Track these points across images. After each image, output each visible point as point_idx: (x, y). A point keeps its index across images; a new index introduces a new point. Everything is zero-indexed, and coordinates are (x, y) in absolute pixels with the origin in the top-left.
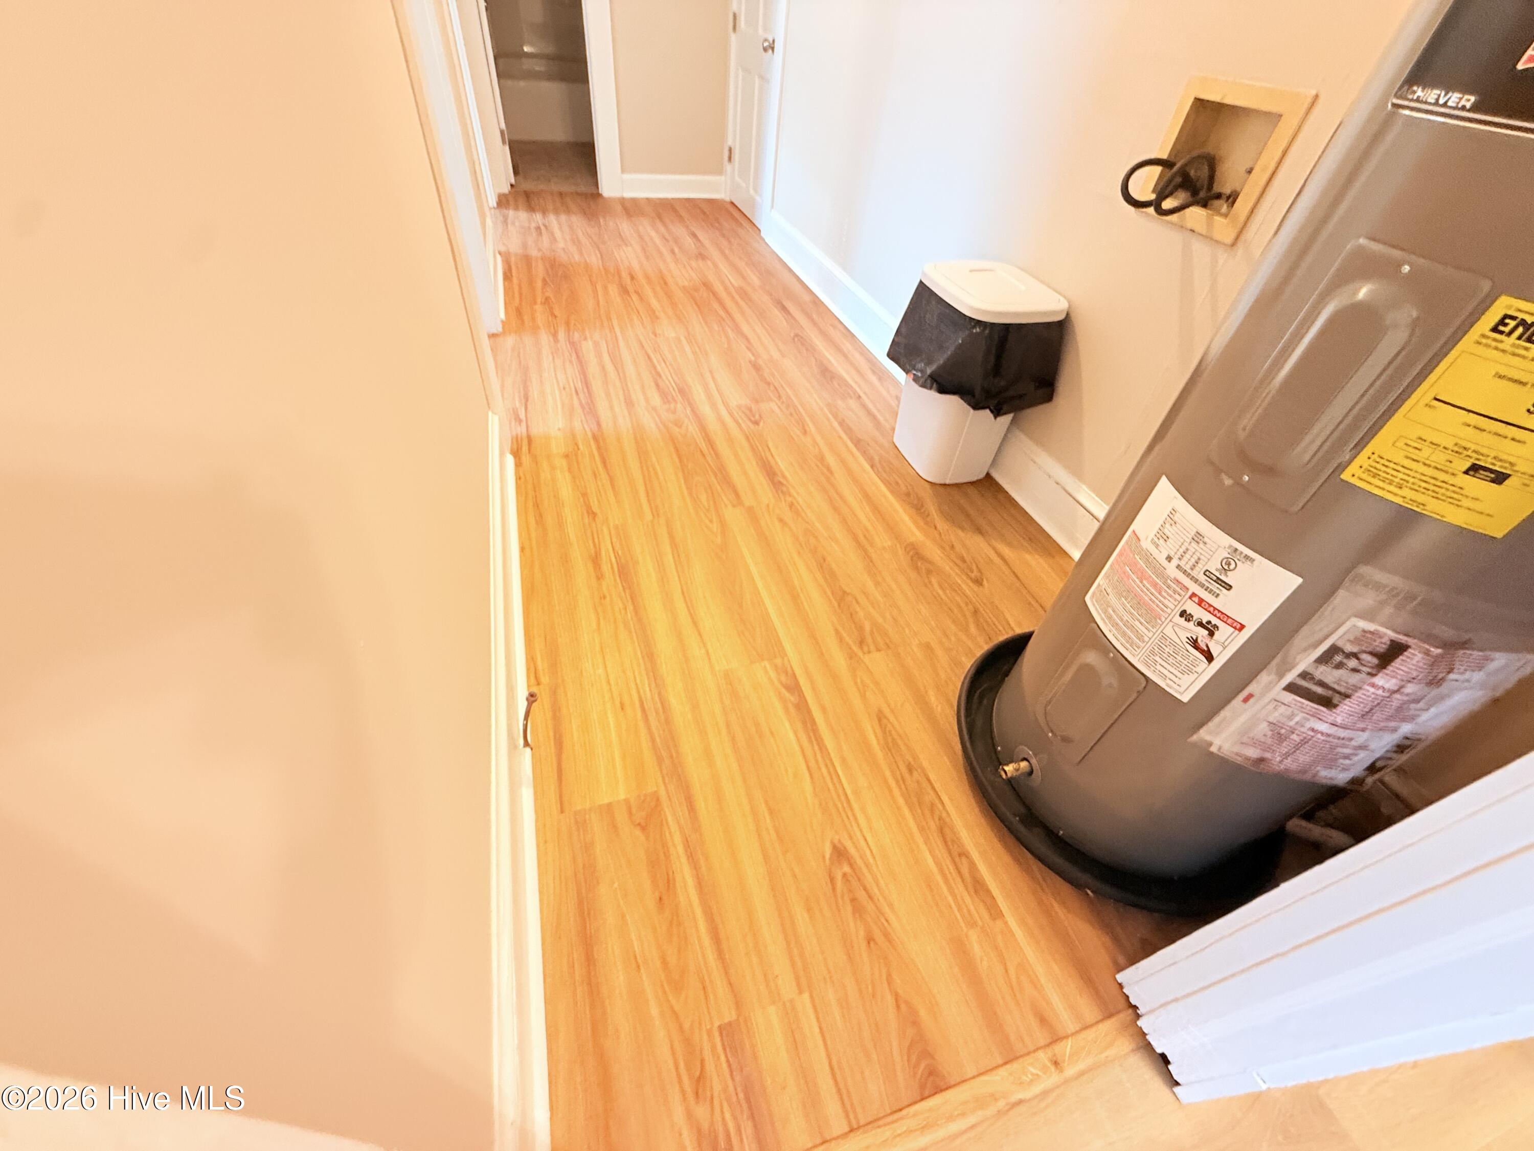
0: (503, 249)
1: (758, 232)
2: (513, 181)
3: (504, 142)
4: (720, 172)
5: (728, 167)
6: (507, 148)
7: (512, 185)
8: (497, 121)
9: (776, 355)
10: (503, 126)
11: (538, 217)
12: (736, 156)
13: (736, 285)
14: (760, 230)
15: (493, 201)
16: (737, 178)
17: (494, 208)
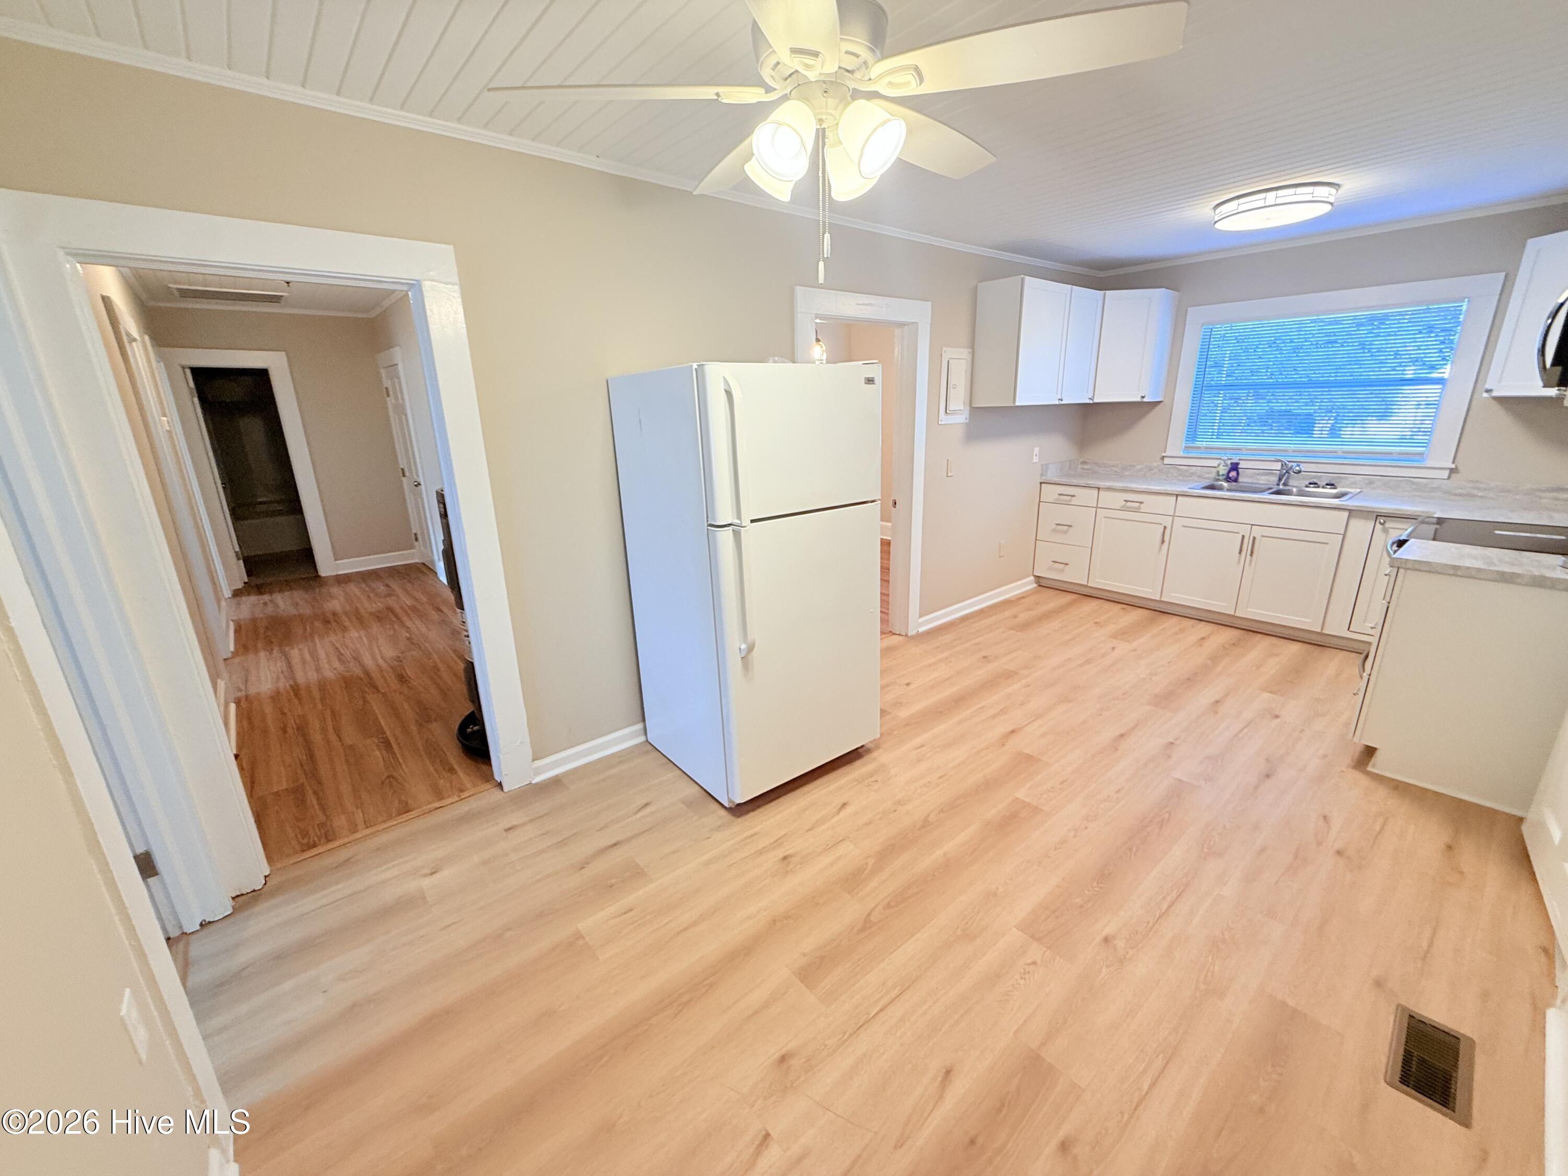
0: (235, 618)
1: (434, 574)
2: (246, 580)
3: (238, 559)
4: (412, 547)
5: (416, 544)
6: (241, 562)
7: (245, 583)
8: (232, 545)
9: (424, 630)
10: (237, 549)
11: (266, 597)
12: (419, 537)
13: (409, 604)
14: (436, 573)
15: (227, 593)
16: (422, 548)
17: (229, 598)
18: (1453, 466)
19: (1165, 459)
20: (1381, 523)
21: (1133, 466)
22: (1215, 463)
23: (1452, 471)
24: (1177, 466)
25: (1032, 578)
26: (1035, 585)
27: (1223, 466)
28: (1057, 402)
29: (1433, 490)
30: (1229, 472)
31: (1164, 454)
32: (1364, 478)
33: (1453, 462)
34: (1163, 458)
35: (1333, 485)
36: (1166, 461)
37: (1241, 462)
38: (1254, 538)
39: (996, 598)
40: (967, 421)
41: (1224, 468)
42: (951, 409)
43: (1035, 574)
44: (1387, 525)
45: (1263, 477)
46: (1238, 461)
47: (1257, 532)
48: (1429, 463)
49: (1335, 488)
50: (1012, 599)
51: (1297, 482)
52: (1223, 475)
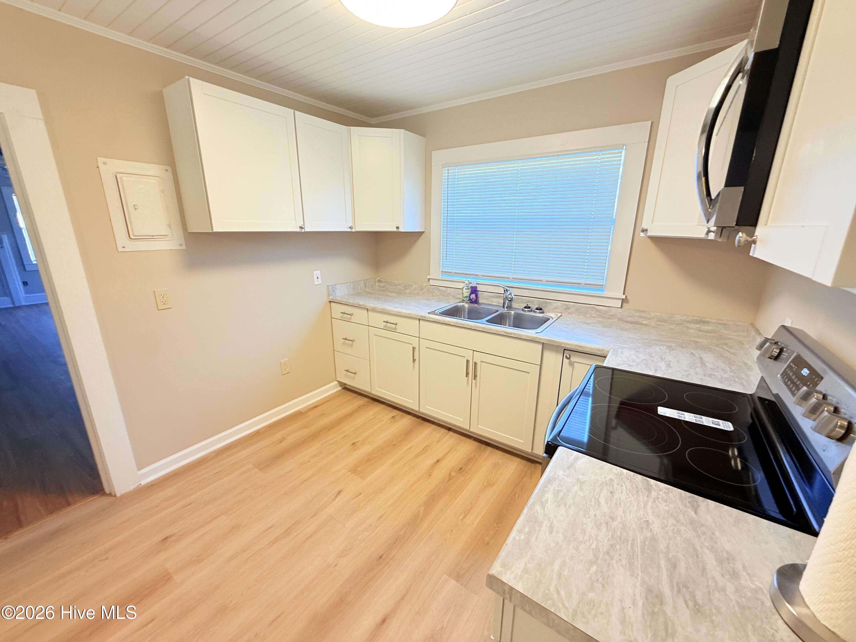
18: (624, 297)
19: (430, 280)
20: (567, 358)
21: (411, 285)
22: (461, 286)
23: (624, 301)
24: (438, 287)
25: (336, 382)
26: (340, 388)
27: (466, 289)
28: (298, 230)
29: (611, 317)
30: (470, 295)
31: (429, 277)
32: (562, 304)
33: (624, 294)
34: (429, 279)
35: (541, 309)
36: (432, 282)
37: (478, 286)
38: (476, 364)
39: (284, 412)
40: (184, 247)
41: (467, 291)
42: (136, 234)
43: (337, 379)
44: (573, 359)
45: (495, 300)
46: (476, 285)
47: (478, 358)
48: (607, 294)
49: (543, 313)
50: (303, 411)
51: (517, 305)
52: (466, 297)
